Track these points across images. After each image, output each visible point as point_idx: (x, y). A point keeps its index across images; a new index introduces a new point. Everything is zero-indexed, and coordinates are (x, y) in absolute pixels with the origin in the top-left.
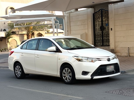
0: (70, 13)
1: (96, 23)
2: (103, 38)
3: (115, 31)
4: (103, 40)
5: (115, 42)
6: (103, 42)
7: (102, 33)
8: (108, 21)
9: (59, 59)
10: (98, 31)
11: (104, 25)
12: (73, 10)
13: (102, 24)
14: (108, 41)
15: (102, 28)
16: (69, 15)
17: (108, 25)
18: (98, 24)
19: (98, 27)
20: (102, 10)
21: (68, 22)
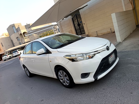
0: (60, 22)
1: (75, 23)
2: (80, 30)
3: (86, 24)
4: (81, 31)
5: (88, 30)
6: (81, 32)
7: (80, 27)
8: (81, 20)
9: (51, 61)
10: (77, 27)
11: (79, 23)
12: (61, 20)
13: (78, 22)
14: (84, 31)
15: (79, 25)
16: (60, 23)
17: (81, 22)
18: (76, 23)
19: (76, 25)
20: (76, 15)
21: (60, 27)
